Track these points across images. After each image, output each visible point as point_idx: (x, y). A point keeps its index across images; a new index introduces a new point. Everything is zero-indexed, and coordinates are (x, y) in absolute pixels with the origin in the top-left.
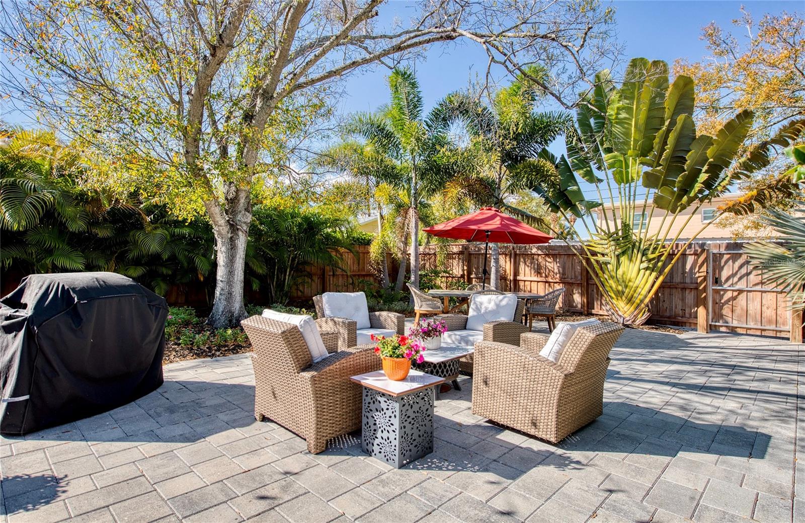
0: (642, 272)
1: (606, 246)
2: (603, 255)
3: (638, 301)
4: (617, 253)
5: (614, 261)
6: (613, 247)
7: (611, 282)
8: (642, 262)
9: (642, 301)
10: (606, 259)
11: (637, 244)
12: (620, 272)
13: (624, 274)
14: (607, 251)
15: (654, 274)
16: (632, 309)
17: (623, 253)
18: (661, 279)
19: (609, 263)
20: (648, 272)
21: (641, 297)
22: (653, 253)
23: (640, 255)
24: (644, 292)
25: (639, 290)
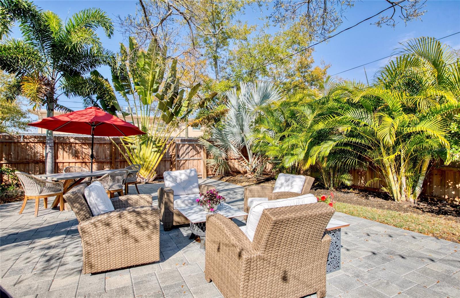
0: (153, 153)
1: (134, 139)
2: (132, 144)
3: (150, 169)
4: (140, 143)
5: (138, 147)
6: (138, 140)
7: (137, 160)
8: (153, 148)
9: (152, 168)
10: (133, 146)
11: (150, 138)
12: (141, 153)
13: (143, 154)
14: (135, 142)
15: (159, 154)
16: (148, 173)
17: (143, 143)
18: (162, 156)
19: (136, 149)
20: (156, 153)
21: (152, 166)
22: (158, 143)
23: (152, 144)
24: (154, 164)
25: (151, 163)
